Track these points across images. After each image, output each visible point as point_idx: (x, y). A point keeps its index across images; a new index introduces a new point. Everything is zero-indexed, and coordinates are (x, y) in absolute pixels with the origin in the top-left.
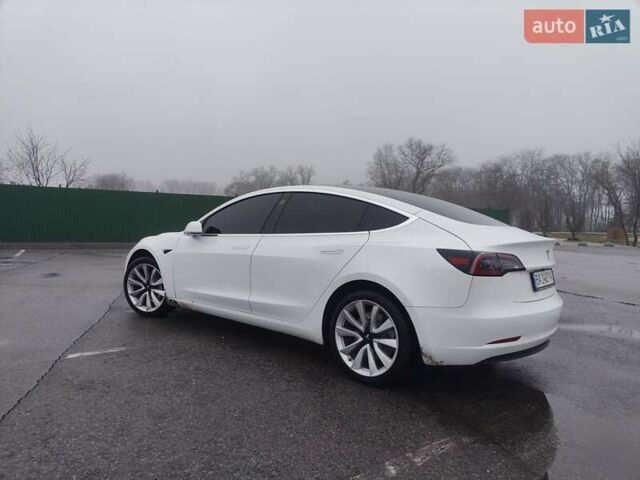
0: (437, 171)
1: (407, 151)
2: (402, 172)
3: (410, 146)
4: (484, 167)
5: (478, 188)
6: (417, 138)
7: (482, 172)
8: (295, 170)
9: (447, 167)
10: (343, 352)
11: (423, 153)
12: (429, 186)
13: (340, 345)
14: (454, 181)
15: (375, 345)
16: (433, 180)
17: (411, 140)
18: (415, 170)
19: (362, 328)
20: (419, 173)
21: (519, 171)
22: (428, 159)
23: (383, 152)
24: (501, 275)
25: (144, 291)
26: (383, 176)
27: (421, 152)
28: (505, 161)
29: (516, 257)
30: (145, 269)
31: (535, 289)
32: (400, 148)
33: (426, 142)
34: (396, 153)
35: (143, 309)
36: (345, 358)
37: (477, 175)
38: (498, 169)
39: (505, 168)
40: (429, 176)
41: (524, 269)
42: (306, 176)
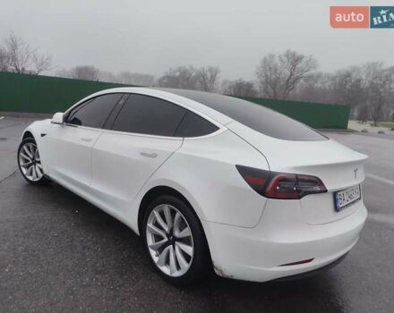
0: (305, 74)
1: (285, 59)
2: (281, 73)
3: (287, 56)
4: (339, 72)
5: (332, 88)
6: (292, 50)
7: (336, 77)
8: (206, 69)
9: (312, 71)
10: (153, 247)
11: (296, 61)
12: (298, 85)
13: (150, 241)
14: (316, 82)
15: (177, 248)
16: (302, 81)
17: (288, 52)
18: (289, 73)
19: (167, 229)
20: (291, 75)
21: (364, 77)
22: (299, 66)
23: (268, 58)
24: (299, 198)
25: (31, 164)
26: (266, 76)
27: (295, 59)
28: (354, 69)
29: (318, 179)
30: (31, 147)
31: (337, 209)
32: (280, 57)
33: (299, 53)
34: (277, 60)
35: (30, 178)
36: (153, 253)
37: (333, 79)
38: (348, 75)
39: (354, 75)
40: (298, 78)
41: (326, 191)
42: (214, 73)
